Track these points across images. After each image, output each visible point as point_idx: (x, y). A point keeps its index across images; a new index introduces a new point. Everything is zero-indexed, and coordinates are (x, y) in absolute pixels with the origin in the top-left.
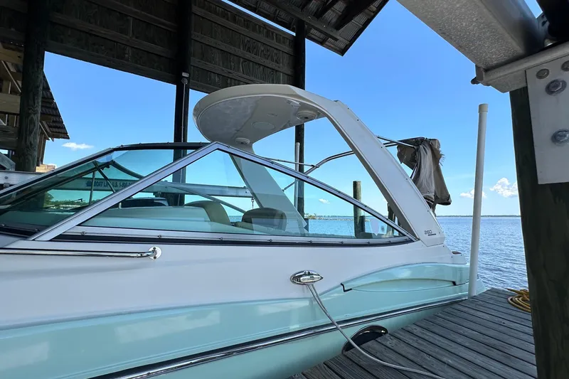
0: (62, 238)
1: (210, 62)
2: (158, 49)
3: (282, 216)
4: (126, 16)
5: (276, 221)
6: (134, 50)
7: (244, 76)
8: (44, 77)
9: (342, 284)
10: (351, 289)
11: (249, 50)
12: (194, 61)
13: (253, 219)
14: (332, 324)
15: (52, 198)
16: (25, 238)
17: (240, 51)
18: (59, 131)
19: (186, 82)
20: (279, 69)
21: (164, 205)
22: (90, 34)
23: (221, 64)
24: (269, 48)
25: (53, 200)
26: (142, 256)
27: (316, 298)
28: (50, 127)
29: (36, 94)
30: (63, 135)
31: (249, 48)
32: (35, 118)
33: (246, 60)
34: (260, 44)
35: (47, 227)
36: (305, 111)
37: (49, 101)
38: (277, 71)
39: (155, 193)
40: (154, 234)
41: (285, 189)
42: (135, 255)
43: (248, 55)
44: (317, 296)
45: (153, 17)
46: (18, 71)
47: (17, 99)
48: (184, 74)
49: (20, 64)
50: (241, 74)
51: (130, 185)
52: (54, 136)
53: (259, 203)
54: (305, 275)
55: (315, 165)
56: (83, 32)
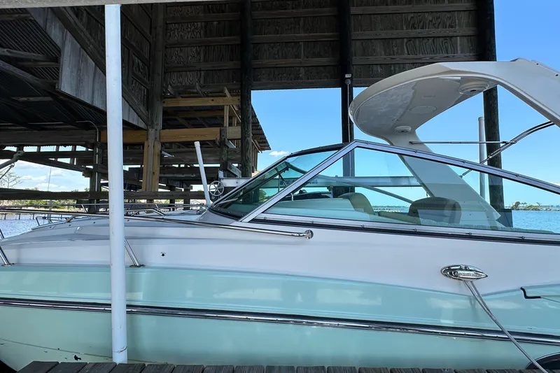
0: (254, 221)
1: (372, 55)
2: (324, 61)
3: (455, 207)
4: (299, 42)
5: (447, 212)
6: (306, 68)
7: (411, 56)
8: (252, 108)
9: (522, 289)
10: (539, 297)
11: (414, 27)
12: (357, 60)
13: (419, 211)
14: (502, 332)
15: (265, 194)
16: (237, 220)
17: (404, 32)
18: (264, 145)
19: (349, 82)
20: (455, 34)
21: (329, 197)
22: (277, 67)
23: (383, 53)
24: (438, 15)
25: (266, 196)
26: (299, 236)
27: (476, 298)
28: (259, 143)
29: (248, 123)
30: (266, 148)
31: (413, 25)
32: (249, 139)
33: (409, 39)
34: (426, 15)
35: (247, 213)
36: (467, 84)
37: (256, 125)
38: (451, 37)
39: (328, 188)
40: (309, 220)
41: (464, 175)
42: (295, 234)
43: (413, 33)
44: (480, 297)
45: (318, 34)
46: (239, 109)
47: (239, 129)
48: (347, 76)
49: (239, 104)
50: (406, 56)
51: (294, 181)
52: (262, 149)
53: (428, 191)
54: (461, 269)
55: (508, 141)
56: (272, 67)
